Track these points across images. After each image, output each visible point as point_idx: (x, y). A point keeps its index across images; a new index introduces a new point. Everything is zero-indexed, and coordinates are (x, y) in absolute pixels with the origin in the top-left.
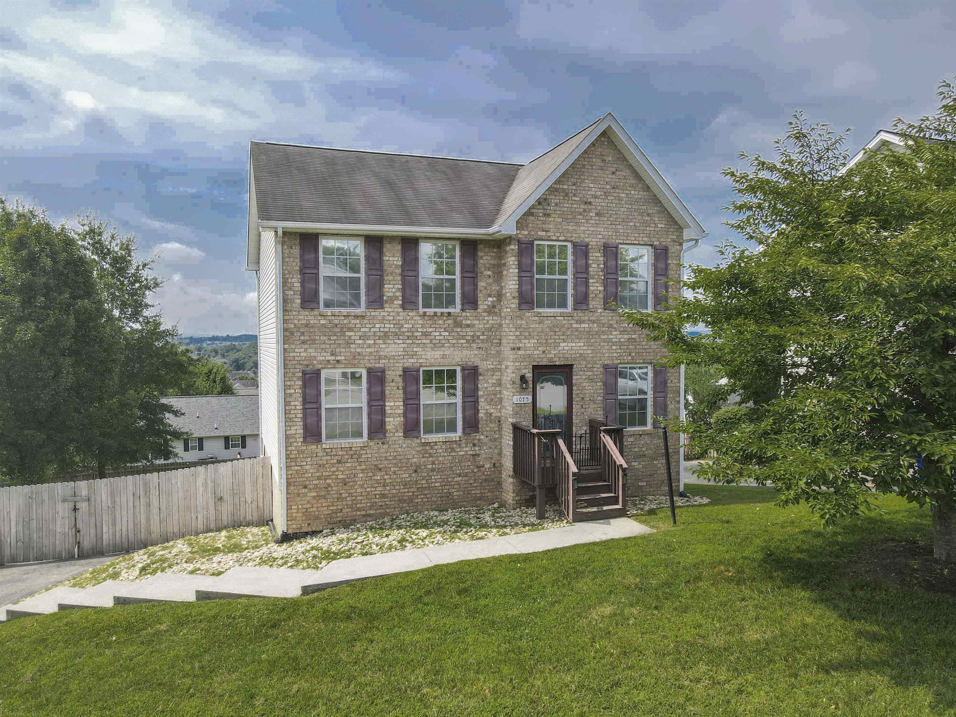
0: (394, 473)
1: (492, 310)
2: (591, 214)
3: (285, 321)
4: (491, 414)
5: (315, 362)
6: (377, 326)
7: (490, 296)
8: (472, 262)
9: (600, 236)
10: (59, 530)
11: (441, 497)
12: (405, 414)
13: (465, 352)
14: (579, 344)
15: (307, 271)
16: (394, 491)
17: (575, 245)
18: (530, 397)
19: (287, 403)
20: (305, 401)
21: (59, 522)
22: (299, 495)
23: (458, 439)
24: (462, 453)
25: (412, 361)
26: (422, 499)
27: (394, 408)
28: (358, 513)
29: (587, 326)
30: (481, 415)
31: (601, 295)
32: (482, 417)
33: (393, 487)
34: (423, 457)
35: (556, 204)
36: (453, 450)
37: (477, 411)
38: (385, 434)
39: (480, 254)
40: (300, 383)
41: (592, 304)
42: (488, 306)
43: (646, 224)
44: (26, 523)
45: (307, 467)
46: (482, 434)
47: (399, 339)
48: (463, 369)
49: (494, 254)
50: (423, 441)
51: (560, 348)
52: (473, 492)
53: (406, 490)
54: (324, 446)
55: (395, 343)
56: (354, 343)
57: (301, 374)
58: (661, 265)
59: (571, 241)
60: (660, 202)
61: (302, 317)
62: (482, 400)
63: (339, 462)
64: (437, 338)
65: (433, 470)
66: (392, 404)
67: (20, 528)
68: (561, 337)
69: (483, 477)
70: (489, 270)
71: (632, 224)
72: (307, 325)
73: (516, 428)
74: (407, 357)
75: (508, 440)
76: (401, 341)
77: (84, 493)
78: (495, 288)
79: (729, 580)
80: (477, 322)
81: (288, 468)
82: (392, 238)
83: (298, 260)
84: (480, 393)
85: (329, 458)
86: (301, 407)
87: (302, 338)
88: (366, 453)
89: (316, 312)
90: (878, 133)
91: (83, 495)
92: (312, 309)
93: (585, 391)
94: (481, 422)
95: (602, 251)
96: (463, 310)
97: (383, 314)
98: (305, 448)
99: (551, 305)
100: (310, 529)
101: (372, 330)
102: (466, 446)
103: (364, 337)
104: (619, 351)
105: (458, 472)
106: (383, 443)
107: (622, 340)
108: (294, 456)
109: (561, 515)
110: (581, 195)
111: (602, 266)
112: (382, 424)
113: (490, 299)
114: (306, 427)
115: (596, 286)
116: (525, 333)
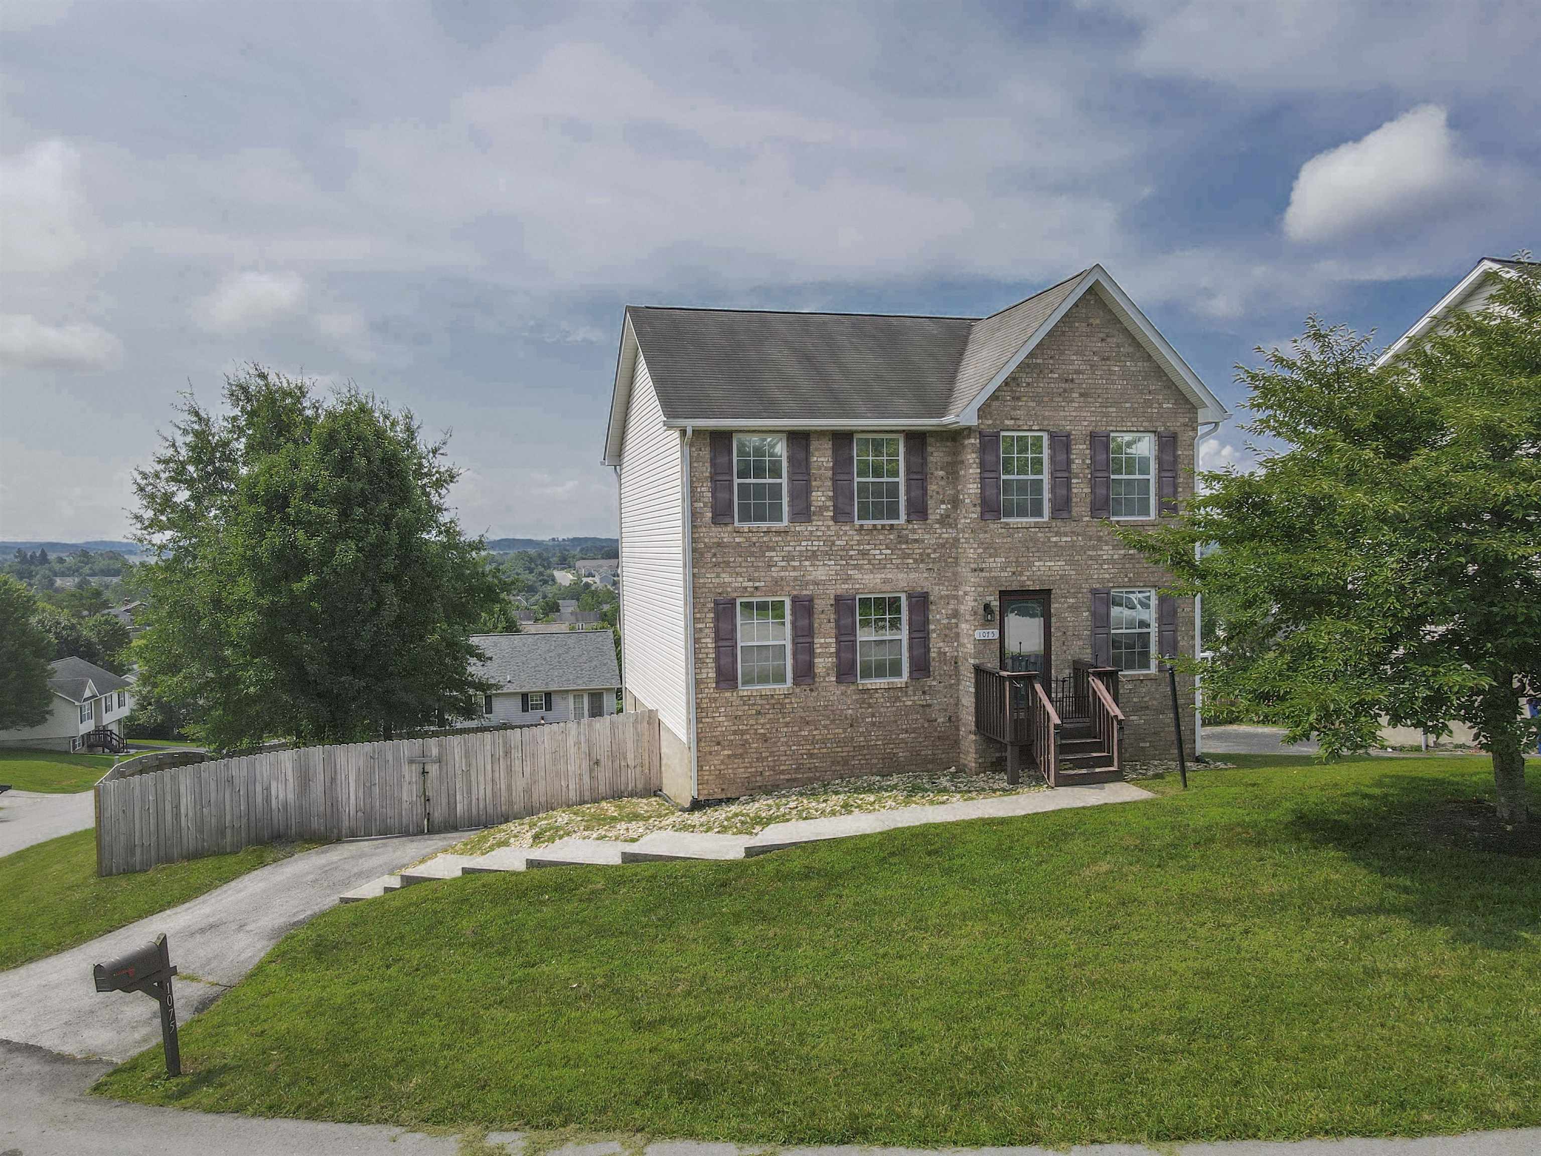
0: (825, 727)
1: (944, 521)
2: (1074, 395)
3: (694, 540)
4: (945, 653)
5: (729, 590)
6: (804, 543)
7: (943, 502)
8: (921, 461)
9: (1086, 423)
10: (405, 798)
11: (883, 759)
12: (838, 653)
13: (913, 575)
14: (1059, 563)
15: (719, 478)
16: (825, 750)
17: (1053, 436)
18: (997, 632)
19: (697, 641)
20: (717, 638)
21: (405, 787)
22: (711, 753)
23: (904, 686)
24: (910, 703)
25: (847, 586)
26: (860, 760)
27: (825, 645)
28: (782, 777)
29: (1069, 539)
30: (933, 655)
31: (1088, 500)
32: (934, 658)
33: (823, 746)
34: (861, 708)
35: (1028, 384)
36: (898, 699)
37: (928, 650)
38: (814, 678)
39: (930, 449)
40: (712, 615)
41: (1075, 511)
42: (942, 515)
43: (1148, 403)
44: (368, 788)
45: (720, 719)
46: (934, 679)
47: (830, 560)
48: (910, 597)
49: (947, 449)
50: (860, 688)
51: (1034, 569)
52: (923, 753)
53: (840, 749)
54: (741, 694)
55: (824, 565)
56: (776, 565)
57: (712, 605)
58: (1168, 458)
59: (1048, 431)
60: (1166, 375)
61: (714, 534)
62: (934, 635)
63: (759, 713)
64: (877, 557)
65: (873, 724)
66: (822, 641)
67: (361, 794)
68: (1036, 554)
69: (936, 734)
70: (941, 470)
71: (1128, 405)
72: (719, 545)
73: (979, 671)
74: (840, 582)
75: (968, 686)
76: (833, 562)
77: (435, 752)
78: (949, 492)
79: (1248, 842)
80: (927, 536)
81: (699, 720)
82: (821, 434)
83: (708, 465)
84: (932, 627)
85: (747, 707)
86: (714, 645)
87: (714, 560)
88: (791, 703)
89: (730, 528)
90: (1480, 262)
91: (434, 755)
92: (726, 524)
93: (1067, 624)
94: (933, 664)
95: (1088, 442)
96: (908, 521)
97: (809, 528)
98: (717, 695)
99: (1022, 513)
100: (724, 796)
101: (798, 548)
102: (915, 695)
103: (789, 558)
104: (1112, 571)
105: (904, 727)
106: (811, 690)
107: (1116, 557)
108: (705, 706)
109: (1039, 780)
110: (1059, 371)
111: (1088, 461)
112: (811, 666)
113: (943, 506)
114: (719, 671)
115: (1080, 489)
116: (990, 549)
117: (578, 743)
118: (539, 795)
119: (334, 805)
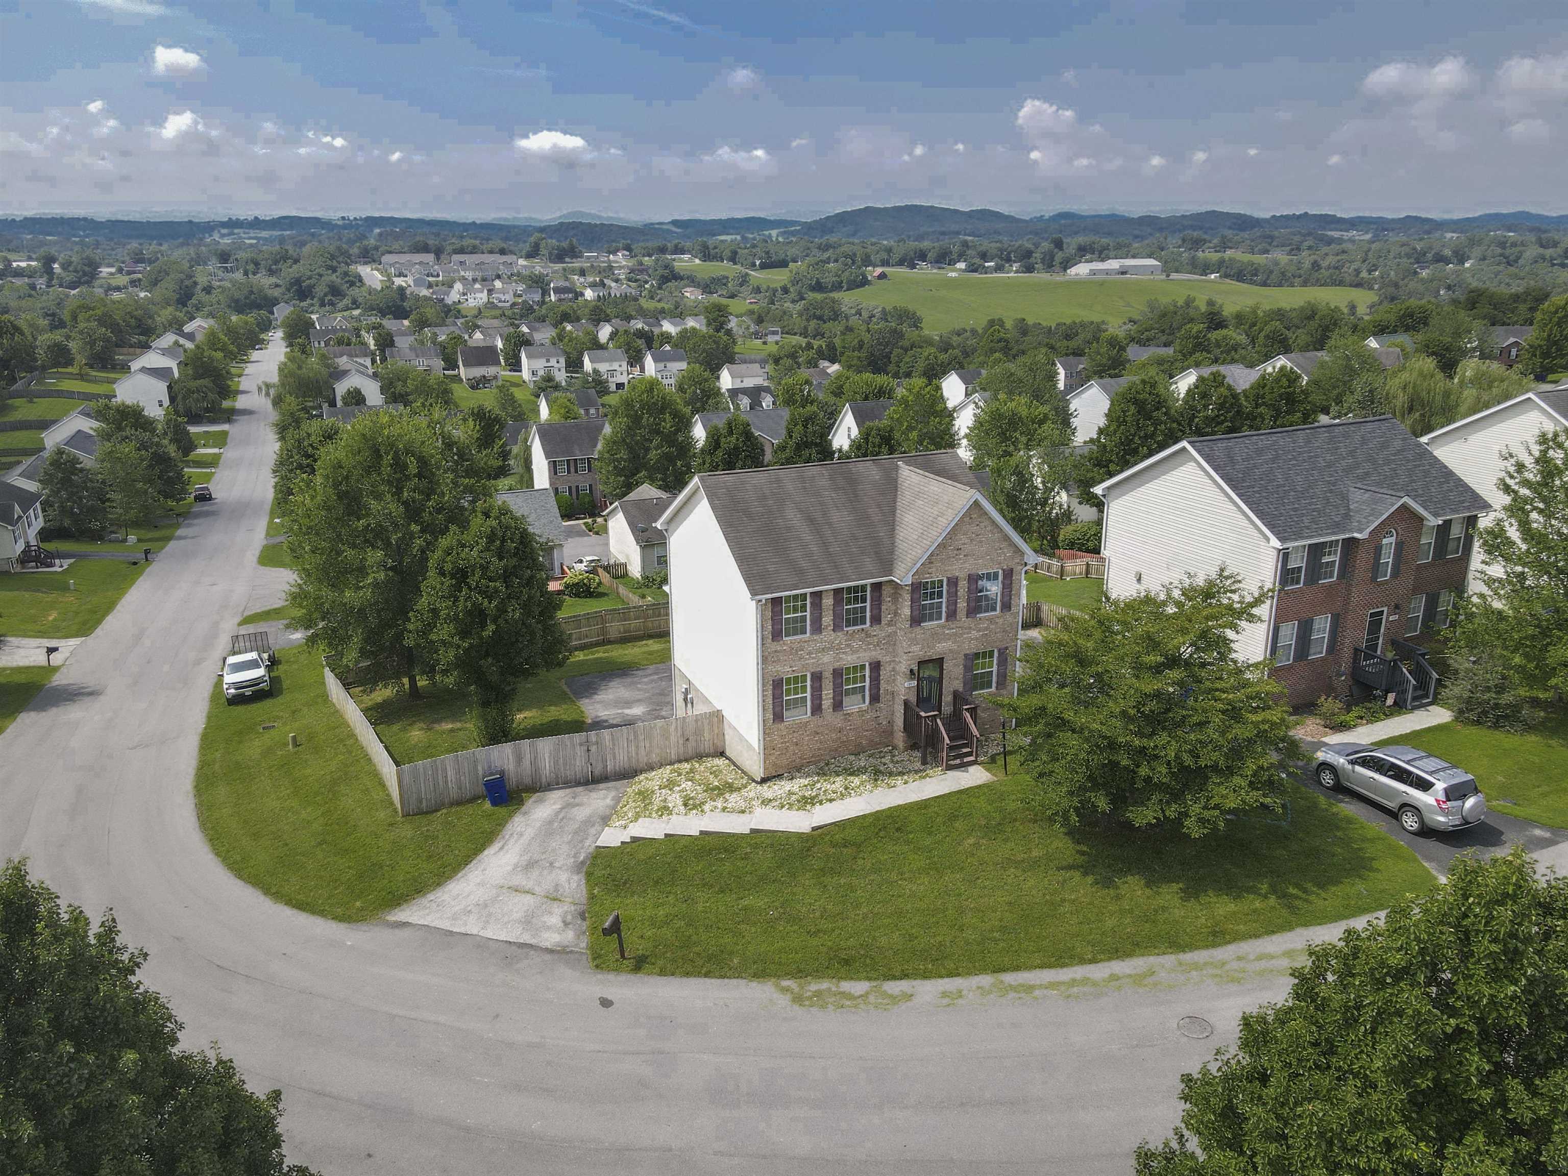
0: (827, 734)
1: (890, 623)
2: (961, 556)
3: (763, 651)
4: (888, 692)
5: (780, 673)
6: (818, 645)
7: (889, 614)
9: (966, 570)
10: (578, 765)
11: (855, 746)
12: (834, 698)
13: (874, 653)
14: (949, 644)
15: (775, 617)
16: (826, 746)
17: (949, 579)
18: (915, 682)
19: (764, 701)
20: (774, 698)
21: (578, 759)
22: (770, 754)
23: (867, 708)
24: (869, 716)
25: (839, 663)
27: (827, 694)
28: (805, 761)
29: (954, 630)
30: (882, 691)
31: (966, 608)
32: (882, 693)
33: (826, 743)
34: (844, 722)
36: (863, 715)
38: (821, 711)
39: (884, 593)
40: (771, 687)
41: (959, 616)
42: (888, 621)
43: (999, 555)
44: (556, 763)
45: (775, 738)
46: (882, 703)
47: (831, 651)
48: (871, 664)
49: (892, 592)
50: (845, 712)
51: (936, 648)
52: (874, 741)
53: (834, 744)
54: (785, 724)
56: (804, 658)
57: (772, 682)
58: (1008, 580)
59: (947, 576)
60: (1009, 539)
61: (772, 647)
62: (883, 682)
63: (794, 732)
64: (855, 646)
65: (851, 730)
66: (826, 692)
67: (552, 764)
68: (937, 641)
69: (881, 730)
70: (889, 598)
71: (988, 557)
72: (775, 651)
73: (906, 703)
74: (836, 661)
75: (899, 710)
76: (832, 653)
77: (594, 740)
78: (893, 608)
80: (880, 632)
81: (765, 739)
82: (828, 591)
83: (770, 612)
84: (882, 678)
85: (788, 730)
86: (772, 702)
87: (773, 659)
88: (810, 724)
89: (781, 642)
92: (778, 640)
93: (952, 673)
94: (881, 696)
95: (967, 580)
96: (872, 625)
97: (821, 636)
98: (773, 726)
99: (931, 619)
100: (776, 774)
101: (815, 648)
102: (872, 712)
103: (810, 653)
104: (977, 643)
105: (866, 729)
106: (820, 717)
107: (978, 636)
108: (768, 732)
109: (937, 762)
110: (956, 545)
111: (967, 589)
112: (820, 705)
113: (889, 616)
114: (774, 714)
115: (962, 604)
116: (914, 642)
117: (676, 729)
118: (654, 758)
119: (537, 771)
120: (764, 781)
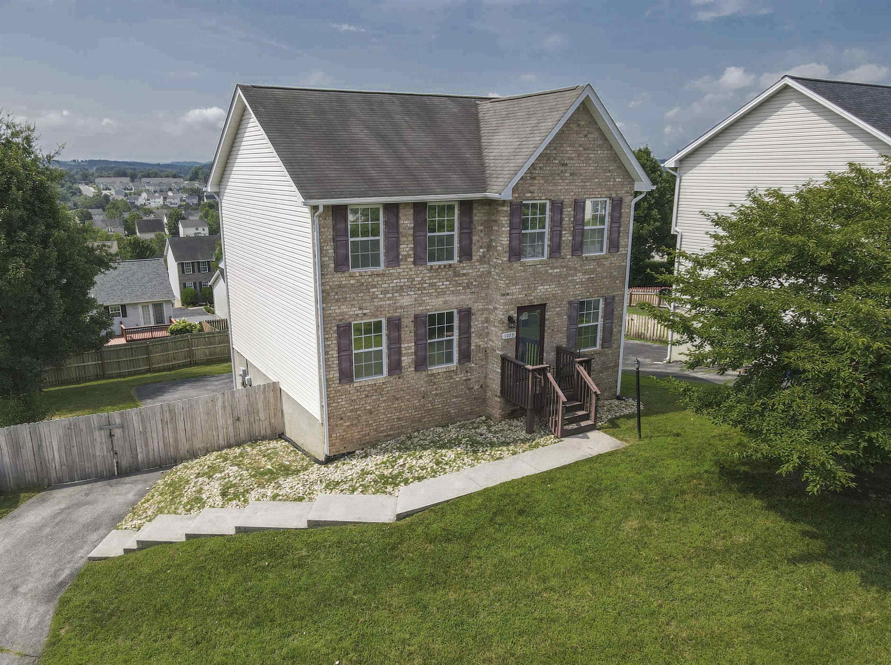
0: (408, 400)
1: (482, 260)
2: (566, 175)
3: (323, 284)
4: (479, 346)
5: (347, 317)
6: (395, 281)
7: (481, 247)
8: (469, 220)
9: (572, 194)
10: (98, 453)
11: (442, 416)
12: (416, 353)
13: (463, 297)
14: (552, 286)
15: (339, 239)
16: (407, 415)
17: (553, 203)
18: (515, 333)
19: (326, 353)
20: (339, 351)
21: (98, 447)
22: (337, 426)
23: (455, 369)
24: (458, 379)
25: (421, 308)
26: (428, 418)
27: (408, 348)
28: (381, 435)
29: (558, 270)
30: (473, 347)
31: (570, 245)
32: (473, 349)
33: (406, 412)
34: (429, 385)
35: (541, 168)
36: (451, 377)
37: (469, 344)
38: (401, 370)
39: (475, 211)
40: (336, 335)
41: (563, 252)
42: (480, 256)
43: (608, 179)
44: (69, 452)
45: (343, 403)
46: (473, 362)
47: (411, 291)
48: (460, 312)
49: (485, 211)
50: (429, 373)
51: (538, 291)
52: (465, 409)
53: (416, 413)
54: (355, 385)
55: (408, 295)
56: (377, 298)
57: (336, 328)
58: (616, 214)
59: (550, 200)
60: (619, 159)
61: (336, 279)
62: (474, 335)
63: (367, 396)
64: (440, 287)
65: (436, 395)
66: (406, 345)
67: (63, 454)
68: (540, 282)
69: (473, 396)
70: (481, 225)
71: (597, 180)
72: (340, 286)
73: (504, 359)
74: (418, 305)
75: (495, 370)
76: (413, 293)
77: (118, 421)
78: (486, 240)
80: (471, 271)
81: (329, 405)
82: (406, 204)
83: (331, 230)
84: (473, 330)
85: (359, 394)
86: (337, 355)
87: (336, 297)
88: (387, 387)
89: (347, 274)
90: (783, 78)
91: (117, 423)
92: (343, 272)
93: (555, 324)
94: (472, 354)
95: (573, 206)
96: (460, 261)
97: (399, 270)
98: (340, 388)
99: (532, 254)
100: (345, 452)
101: (391, 285)
102: (461, 374)
103: (385, 292)
104: (581, 289)
105: (455, 394)
106: (399, 378)
107: (583, 280)
108: (333, 396)
110: (560, 159)
111: (572, 219)
112: (399, 362)
113: (482, 250)
114: (341, 371)
115: (567, 237)
116: (513, 281)
117: (224, 407)
118: (198, 444)
119: (42, 463)
120: (329, 460)
